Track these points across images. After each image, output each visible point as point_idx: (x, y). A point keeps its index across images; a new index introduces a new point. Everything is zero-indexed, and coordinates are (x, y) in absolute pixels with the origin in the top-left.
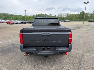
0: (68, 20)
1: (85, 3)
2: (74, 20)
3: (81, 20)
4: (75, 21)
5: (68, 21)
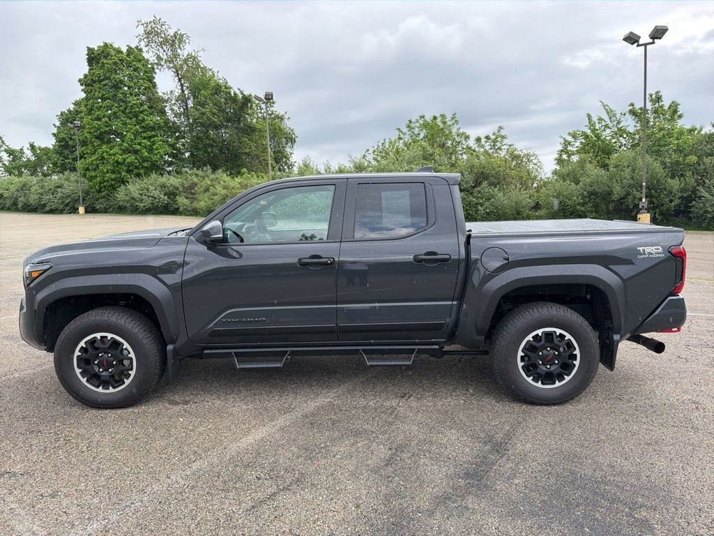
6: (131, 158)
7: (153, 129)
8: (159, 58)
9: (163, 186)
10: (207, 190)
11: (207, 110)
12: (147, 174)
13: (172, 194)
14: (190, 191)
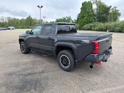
0: (12, 27)
1: (39, 7)
2: (20, 27)
3: (29, 27)
4: (22, 28)
5: (13, 29)
6: (86, 21)
7: (90, 15)
8: (93, 2)
9: (90, 25)
10: (97, 26)
11: (100, 11)
12: (88, 24)
13: (91, 27)
14: (94, 26)
